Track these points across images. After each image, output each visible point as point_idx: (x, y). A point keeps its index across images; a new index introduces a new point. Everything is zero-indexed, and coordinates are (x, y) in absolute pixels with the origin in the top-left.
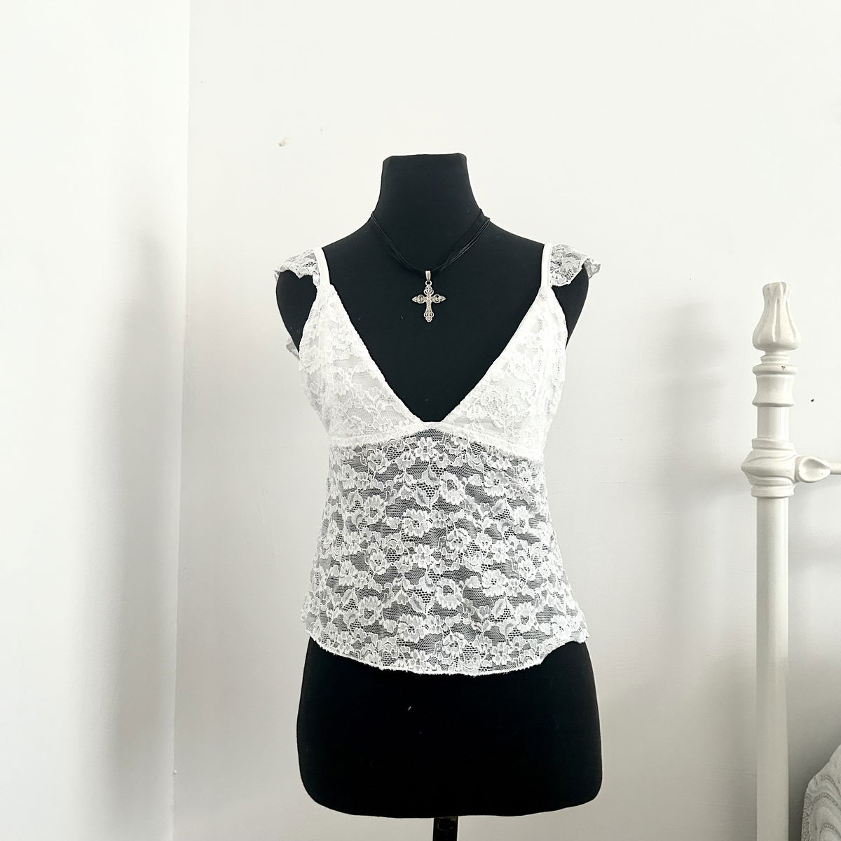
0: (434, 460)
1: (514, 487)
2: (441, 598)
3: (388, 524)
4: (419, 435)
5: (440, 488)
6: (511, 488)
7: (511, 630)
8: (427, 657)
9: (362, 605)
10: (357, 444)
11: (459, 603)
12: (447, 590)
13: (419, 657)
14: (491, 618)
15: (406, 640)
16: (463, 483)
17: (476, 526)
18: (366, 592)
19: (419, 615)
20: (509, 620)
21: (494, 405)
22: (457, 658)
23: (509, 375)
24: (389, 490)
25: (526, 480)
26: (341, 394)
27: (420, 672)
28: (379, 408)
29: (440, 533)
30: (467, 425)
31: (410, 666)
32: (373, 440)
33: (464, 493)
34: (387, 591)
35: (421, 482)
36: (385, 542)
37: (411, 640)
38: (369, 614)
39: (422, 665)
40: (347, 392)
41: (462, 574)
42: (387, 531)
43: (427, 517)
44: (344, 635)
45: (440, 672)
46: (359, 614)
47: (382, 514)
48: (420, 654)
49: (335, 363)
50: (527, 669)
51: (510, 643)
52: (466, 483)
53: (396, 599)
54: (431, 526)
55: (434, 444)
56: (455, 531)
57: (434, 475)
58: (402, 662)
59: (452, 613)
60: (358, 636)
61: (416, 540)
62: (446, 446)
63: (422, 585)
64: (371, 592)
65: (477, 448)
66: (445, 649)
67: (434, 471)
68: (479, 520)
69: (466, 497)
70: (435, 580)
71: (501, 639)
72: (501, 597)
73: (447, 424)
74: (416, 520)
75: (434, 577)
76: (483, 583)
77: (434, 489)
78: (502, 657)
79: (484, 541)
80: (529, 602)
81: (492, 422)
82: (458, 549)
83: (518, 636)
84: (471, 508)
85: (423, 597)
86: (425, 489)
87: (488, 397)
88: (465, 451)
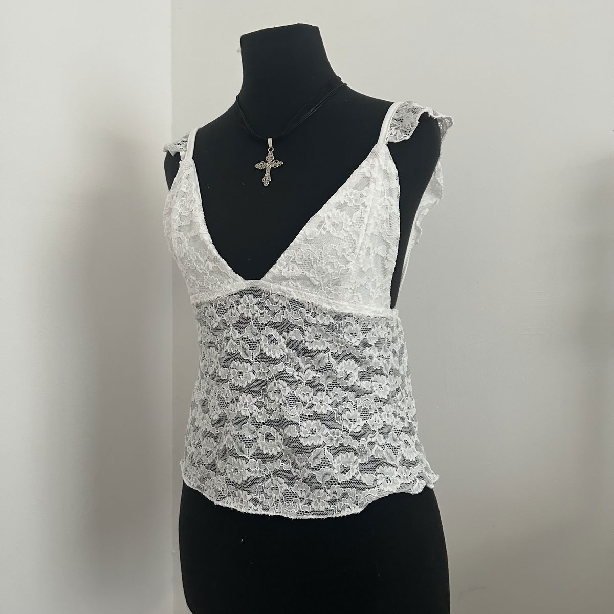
0: (256, 316)
2: (263, 444)
3: (220, 374)
4: (242, 293)
5: (262, 342)
7: (328, 478)
8: (249, 497)
9: (204, 445)
10: (197, 301)
11: (279, 449)
12: (269, 437)
13: (242, 496)
14: (308, 466)
15: (232, 480)
16: (284, 337)
17: (297, 378)
18: (206, 434)
19: (243, 458)
20: (326, 469)
21: (307, 263)
22: (278, 500)
23: (324, 233)
24: (221, 343)
26: (181, 256)
27: (243, 510)
28: (208, 269)
29: (262, 384)
30: (284, 283)
31: (236, 504)
32: (206, 299)
33: (285, 346)
34: (220, 434)
35: (245, 337)
36: (218, 390)
37: (236, 481)
38: (208, 453)
39: (244, 504)
40: (184, 254)
41: (281, 423)
42: (220, 381)
43: (250, 369)
44: (194, 469)
45: (261, 512)
46: (202, 453)
47: (217, 365)
48: (243, 494)
49: (179, 228)
50: (344, 516)
51: (328, 491)
52: (287, 338)
53: (225, 442)
54: (254, 377)
55: (255, 301)
56: (275, 383)
57: (256, 329)
58: (230, 500)
59: (273, 459)
60: (202, 472)
61: (241, 390)
62: (266, 303)
63: (244, 431)
64: (210, 435)
65: (295, 304)
66: (267, 491)
67: (256, 326)
68: (300, 373)
69: (286, 350)
70: (257, 427)
71: (318, 486)
72: (320, 446)
73: (265, 282)
74: (240, 371)
75: (256, 424)
76: (301, 432)
77: (256, 343)
78: (320, 503)
79: (305, 392)
80: (351, 453)
81: (309, 279)
82: (277, 399)
83: (335, 484)
84: (293, 361)
85: (245, 443)
86: (248, 343)
87: (302, 256)
88: (284, 307)
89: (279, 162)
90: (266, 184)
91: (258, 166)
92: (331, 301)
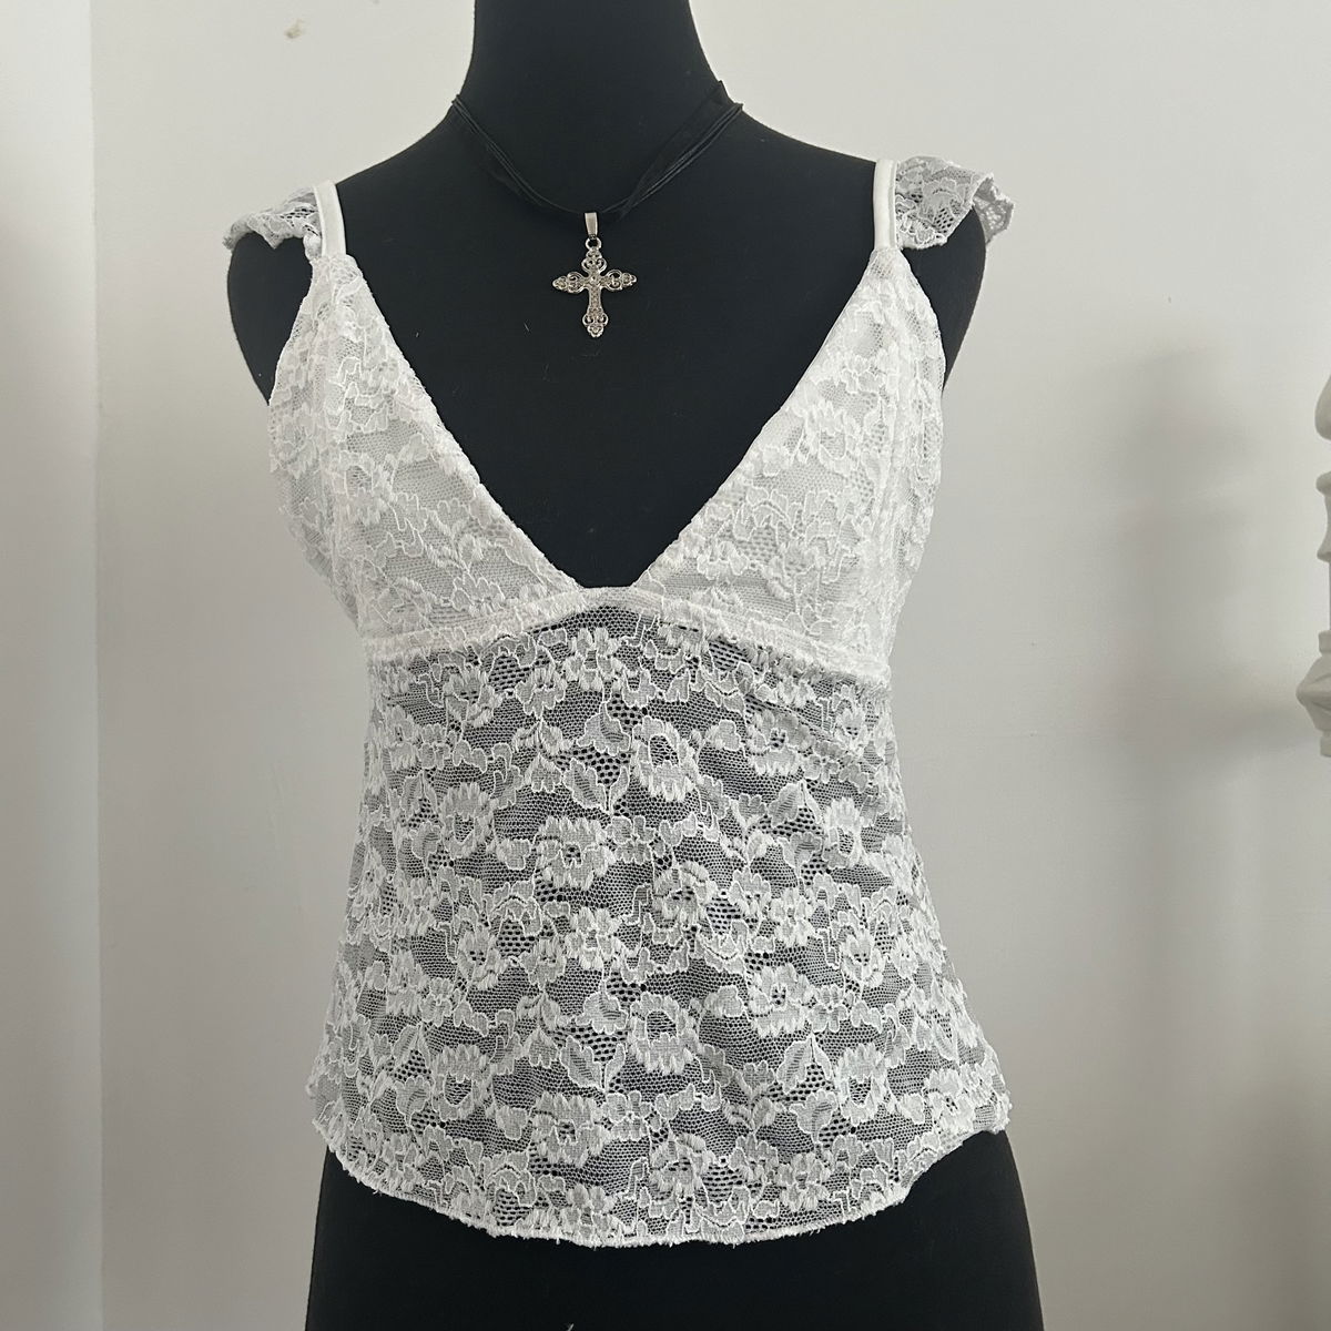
0: (617, 686)
1: (823, 752)
2: (643, 1047)
3: (501, 856)
4: (574, 623)
5: (634, 760)
6: (815, 754)
7: (826, 1120)
8: (610, 1202)
9: (441, 1067)
10: (415, 651)
11: (689, 1056)
12: (658, 1024)
13: (589, 1203)
14: (775, 1092)
15: (553, 1159)
16: (693, 744)
17: (730, 854)
18: (449, 1035)
19: (587, 1093)
20: (821, 1095)
21: (766, 540)
22: (689, 1199)
23: (803, 459)
24: (502, 768)
25: (852, 731)
26: (366, 523)
27: (593, 1242)
28: (468, 555)
29: (637, 875)
30: (699, 594)
31: (568, 1227)
32: (456, 639)
33: (696, 768)
34: (502, 1030)
35: (584, 746)
36: (494, 904)
37: (568, 1160)
38: (458, 1091)
39: (597, 1224)
40: (383, 515)
41: (698, 981)
42: (499, 876)
43: (601, 835)
44: (398, 1141)
45: (644, 1239)
46: (433, 1090)
47: (485, 830)
48: (590, 1195)
49: (353, 443)
50: (870, 1216)
51: (827, 1154)
52: (702, 744)
53: (524, 1051)
54: (611, 858)
55: (614, 645)
56: (676, 871)
57: (616, 724)
58: (545, 1217)
59: (674, 1083)
60: (433, 1146)
61: (575, 897)
62: (645, 650)
63: (593, 1014)
64: (463, 1036)
65: (726, 652)
66: (659, 1178)
67: (615, 715)
68: (736, 839)
69: (700, 779)
70: (625, 999)
71: (802, 1144)
72: (800, 1035)
73: (646, 593)
74: (571, 843)
75: (622, 992)
76: (751, 1002)
77: (618, 762)
78: (805, 1192)
79: (752, 891)
80: (870, 1044)
81: (764, 584)
82: (683, 915)
83: (844, 1133)
84: (716, 808)
85: (595, 1047)
86: (594, 763)
87: (751, 519)
88: (696, 660)
89: (622, 276)
90: (596, 331)
91: (564, 284)
92: (814, 643)
